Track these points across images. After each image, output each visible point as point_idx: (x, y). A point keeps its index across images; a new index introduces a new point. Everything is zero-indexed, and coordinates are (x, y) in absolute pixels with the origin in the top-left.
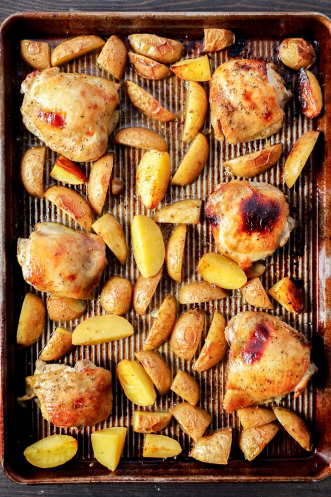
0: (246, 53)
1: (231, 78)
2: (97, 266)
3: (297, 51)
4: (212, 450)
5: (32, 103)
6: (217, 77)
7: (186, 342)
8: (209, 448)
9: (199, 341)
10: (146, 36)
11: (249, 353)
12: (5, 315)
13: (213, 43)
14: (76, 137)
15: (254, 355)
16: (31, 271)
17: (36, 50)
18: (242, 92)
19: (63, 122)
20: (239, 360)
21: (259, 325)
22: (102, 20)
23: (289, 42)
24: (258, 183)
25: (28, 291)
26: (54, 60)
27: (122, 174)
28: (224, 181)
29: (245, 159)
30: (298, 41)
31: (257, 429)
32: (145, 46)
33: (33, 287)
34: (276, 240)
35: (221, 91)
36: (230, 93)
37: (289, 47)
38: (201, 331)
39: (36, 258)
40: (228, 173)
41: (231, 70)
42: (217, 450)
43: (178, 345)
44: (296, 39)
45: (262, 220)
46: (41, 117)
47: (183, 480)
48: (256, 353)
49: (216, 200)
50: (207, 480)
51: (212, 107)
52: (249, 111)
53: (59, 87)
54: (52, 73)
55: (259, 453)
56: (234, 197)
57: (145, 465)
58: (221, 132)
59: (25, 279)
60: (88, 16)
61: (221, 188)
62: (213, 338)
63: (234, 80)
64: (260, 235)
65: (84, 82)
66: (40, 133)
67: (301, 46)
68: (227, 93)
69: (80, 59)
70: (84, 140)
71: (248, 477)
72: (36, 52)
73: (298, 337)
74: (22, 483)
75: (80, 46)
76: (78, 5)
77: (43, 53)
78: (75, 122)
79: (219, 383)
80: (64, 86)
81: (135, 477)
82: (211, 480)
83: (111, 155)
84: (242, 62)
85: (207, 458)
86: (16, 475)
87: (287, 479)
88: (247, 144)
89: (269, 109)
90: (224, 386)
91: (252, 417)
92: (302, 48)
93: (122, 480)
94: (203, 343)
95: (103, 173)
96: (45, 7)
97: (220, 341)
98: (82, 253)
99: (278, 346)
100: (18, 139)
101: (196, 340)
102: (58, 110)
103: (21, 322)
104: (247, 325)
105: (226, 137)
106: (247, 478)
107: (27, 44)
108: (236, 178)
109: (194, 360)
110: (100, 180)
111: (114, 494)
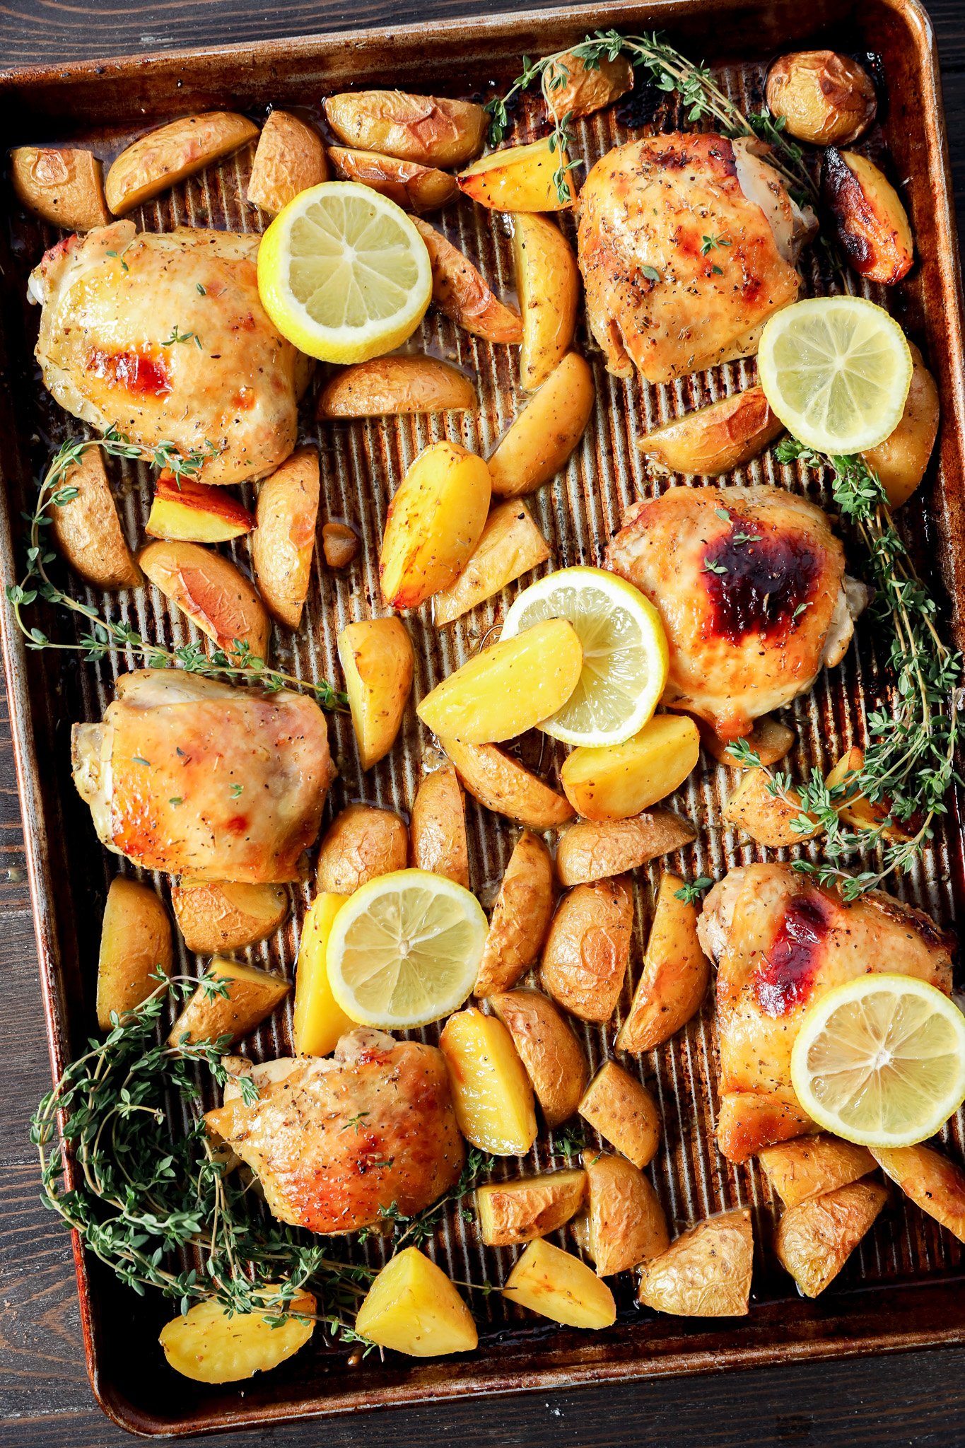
0: (670, 113)
1: (634, 197)
2: (307, 783)
3: (819, 93)
4: (698, 1278)
5: (67, 331)
6: (593, 195)
7: (589, 970)
8: (689, 1274)
9: (626, 963)
10: (374, 97)
11: (774, 983)
12: (57, 951)
13: (573, 95)
14: (206, 416)
15: (789, 987)
16: (120, 816)
17: (58, 172)
18: (671, 233)
19: (161, 378)
20: (746, 1007)
21: (794, 898)
22: (241, 65)
23: (794, 66)
24: (746, 491)
25: (114, 875)
26: (116, 200)
27: (349, 504)
28: (648, 493)
29: (700, 422)
30: (820, 60)
31: (823, 1203)
32: (375, 126)
33: (126, 860)
34: (813, 651)
35: (608, 235)
36: (637, 240)
37: (794, 80)
38: (627, 934)
39: (130, 778)
40: (655, 467)
41: (633, 174)
42: (714, 1275)
43: (567, 984)
44: (811, 55)
45: (767, 596)
46: (96, 368)
47: (624, 1375)
48: (795, 981)
49: (629, 554)
50: (693, 1368)
51: (589, 285)
52: (697, 286)
53: (141, 278)
54: (117, 241)
55: (836, 1272)
56: (681, 539)
57: (509, 1343)
58: (623, 353)
59: (103, 841)
60: (198, 59)
61: (639, 516)
62: (663, 952)
63: (644, 202)
64: (766, 640)
65: (212, 254)
66: (99, 412)
67: (827, 74)
68: (628, 239)
69: (189, 183)
70: (228, 420)
71: (811, 1344)
72: (60, 180)
73: (911, 923)
74: (157, 1436)
75: (187, 148)
76: (166, 22)
77: (80, 181)
78: (197, 375)
79: (699, 1081)
80: (156, 276)
81: (485, 1380)
82: (705, 1365)
83: (310, 454)
84: (663, 143)
85: (688, 1303)
86: (137, 1413)
87: (927, 1340)
88: (702, 376)
89: (755, 272)
90: (714, 1088)
91: (803, 1168)
92: (832, 79)
93: (448, 1394)
94: (638, 968)
95: (293, 508)
96: (67, 38)
97: (685, 959)
98: (260, 751)
99: (855, 954)
100: (35, 437)
101: (617, 963)
102: (144, 346)
103: (105, 966)
104: (760, 903)
105: (639, 367)
106: (809, 1349)
107: (30, 159)
108: (680, 481)
109: (618, 1020)
110: (288, 529)
111: (429, 1439)
